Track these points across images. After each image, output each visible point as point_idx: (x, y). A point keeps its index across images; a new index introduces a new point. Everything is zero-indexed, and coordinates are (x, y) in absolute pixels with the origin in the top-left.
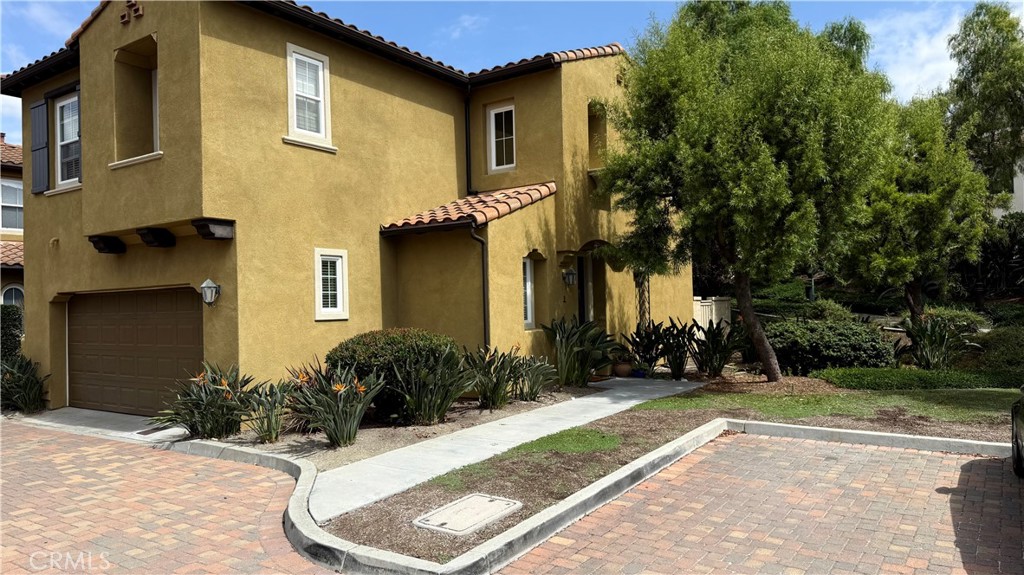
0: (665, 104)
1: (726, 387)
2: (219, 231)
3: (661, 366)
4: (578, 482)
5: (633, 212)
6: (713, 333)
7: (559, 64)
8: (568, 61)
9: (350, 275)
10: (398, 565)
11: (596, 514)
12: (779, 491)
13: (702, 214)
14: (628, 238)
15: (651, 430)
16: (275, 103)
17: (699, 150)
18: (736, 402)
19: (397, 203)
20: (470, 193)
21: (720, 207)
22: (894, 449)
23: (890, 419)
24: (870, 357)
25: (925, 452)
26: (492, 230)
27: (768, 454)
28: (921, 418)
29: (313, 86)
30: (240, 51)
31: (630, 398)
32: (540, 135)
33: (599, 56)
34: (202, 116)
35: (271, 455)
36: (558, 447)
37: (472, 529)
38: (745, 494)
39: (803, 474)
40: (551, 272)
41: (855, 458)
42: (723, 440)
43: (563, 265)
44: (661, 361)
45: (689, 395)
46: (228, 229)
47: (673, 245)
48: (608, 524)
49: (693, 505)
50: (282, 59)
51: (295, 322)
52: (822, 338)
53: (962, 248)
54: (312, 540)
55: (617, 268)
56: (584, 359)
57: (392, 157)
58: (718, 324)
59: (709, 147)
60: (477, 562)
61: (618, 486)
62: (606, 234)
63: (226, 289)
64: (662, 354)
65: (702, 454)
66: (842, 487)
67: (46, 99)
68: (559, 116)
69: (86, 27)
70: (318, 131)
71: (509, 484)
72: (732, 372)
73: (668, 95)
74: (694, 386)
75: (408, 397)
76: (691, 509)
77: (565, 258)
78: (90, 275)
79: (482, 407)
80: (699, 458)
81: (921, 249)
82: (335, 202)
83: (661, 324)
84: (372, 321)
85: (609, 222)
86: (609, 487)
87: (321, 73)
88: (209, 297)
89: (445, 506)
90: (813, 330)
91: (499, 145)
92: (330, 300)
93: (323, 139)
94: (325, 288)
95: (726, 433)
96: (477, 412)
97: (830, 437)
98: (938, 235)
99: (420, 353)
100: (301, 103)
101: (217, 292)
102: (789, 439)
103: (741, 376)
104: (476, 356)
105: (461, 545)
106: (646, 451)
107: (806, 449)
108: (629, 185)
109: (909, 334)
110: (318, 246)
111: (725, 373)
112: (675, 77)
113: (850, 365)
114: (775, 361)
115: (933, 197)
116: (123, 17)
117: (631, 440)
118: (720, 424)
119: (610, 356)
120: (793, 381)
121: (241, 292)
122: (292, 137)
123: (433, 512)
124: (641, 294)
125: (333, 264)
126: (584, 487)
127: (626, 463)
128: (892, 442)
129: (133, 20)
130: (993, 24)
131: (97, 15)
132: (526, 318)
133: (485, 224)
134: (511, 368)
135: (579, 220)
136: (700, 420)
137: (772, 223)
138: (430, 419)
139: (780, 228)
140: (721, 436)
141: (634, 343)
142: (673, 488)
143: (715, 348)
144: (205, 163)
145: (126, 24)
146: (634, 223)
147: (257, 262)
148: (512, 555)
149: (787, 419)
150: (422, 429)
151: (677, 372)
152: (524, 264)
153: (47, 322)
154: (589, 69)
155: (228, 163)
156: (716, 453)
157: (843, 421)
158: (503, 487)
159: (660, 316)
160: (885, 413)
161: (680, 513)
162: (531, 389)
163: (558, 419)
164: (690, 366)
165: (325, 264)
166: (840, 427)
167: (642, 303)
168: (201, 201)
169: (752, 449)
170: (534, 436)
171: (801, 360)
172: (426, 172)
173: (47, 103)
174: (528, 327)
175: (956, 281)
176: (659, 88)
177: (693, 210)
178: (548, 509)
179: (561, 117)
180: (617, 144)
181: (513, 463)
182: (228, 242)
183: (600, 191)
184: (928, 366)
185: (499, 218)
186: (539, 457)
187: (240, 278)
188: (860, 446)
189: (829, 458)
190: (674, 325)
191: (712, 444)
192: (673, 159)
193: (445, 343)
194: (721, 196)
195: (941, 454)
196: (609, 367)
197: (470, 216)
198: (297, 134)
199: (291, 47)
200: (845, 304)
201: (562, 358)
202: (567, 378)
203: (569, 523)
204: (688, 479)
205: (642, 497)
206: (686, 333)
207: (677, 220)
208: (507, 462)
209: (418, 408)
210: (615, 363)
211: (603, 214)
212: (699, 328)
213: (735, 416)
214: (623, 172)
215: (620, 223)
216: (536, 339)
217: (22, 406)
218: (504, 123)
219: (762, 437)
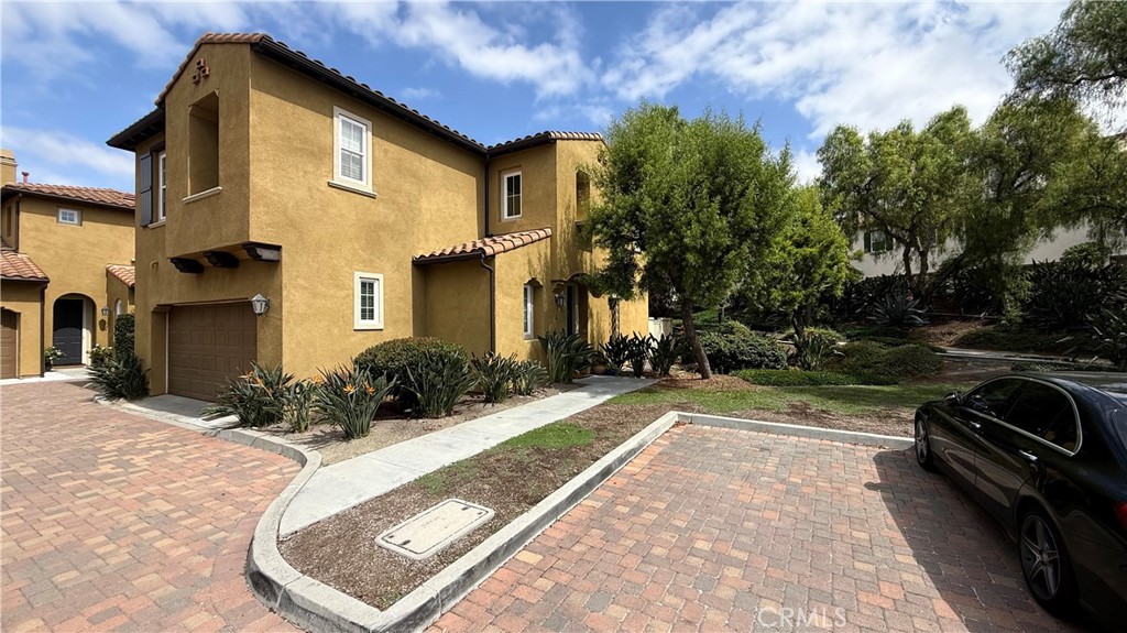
0: (633, 169)
1: (673, 384)
2: (266, 254)
3: (627, 366)
4: (553, 482)
5: (608, 251)
6: (664, 343)
7: (555, 140)
8: (562, 139)
9: (385, 295)
10: (330, 613)
11: (567, 518)
12: (730, 486)
13: (660, 253)
14: (606, 270)
15: (619, 424)
16: (323, 154)
17: (659, 202)
18: (682, 398)
19: (427, 240)
20: (487, 236)
21: (675, 248)
22: (812, 440)
23: (801, 413)
24: (771, 361)
25: (837, 444)
26: (498, 260)
27: (713, 445)
28: (823, 411)
29: (358, 144)
30: (289, 107)
31: (605, 393)
32: (540, 193)
33: (585, 139)
34: (251, 156)
35: (291, 446)
36: (539, 443)
37: (434, 550)
38: (701, 490)
39: (746, 466)
40: (545, 295)
41: (785, 449)
42: (675, 430)
43: (556, 291)
44: (627, 363)
45: (648, 391)
46: (275, 253)
47: (638, 278)
48: (577, 532)
49: (657, 504)
50: (329, 120)
51: (336, 331)
52: (738, 348)
53: (832, 287)
54: (257, 567)
55: (597, 295)
56: (570, 362)
57: (424, 204)
58: (668, 337)
59: (666, 201)
60: (425, 605)
61: (589, 485)
62: (589, 269)
63: (274, 302)
64: (627, 358)
65: (660, 445)
66: (783, 481)
67: (151, 152)
68: (554, 180)
69: (170, 88)
70: (361, 179)
71: (487, 487)
72: (676, 371)
73: (635, 163)
74: (651, 382)
75: (419, 395)
76: (655, 510)
77: (557, 286)
78: (179, 289)
79: (487, 401)
80: (658, 450)
81: (805, 287)
82: (374, 238)
83: (627, 337)
84: (405, 331)
85: (591, 260)
86: (581, 488)
87: (364, 134)
88: (258, 308)
89: (418, 515)
90: (731, 342)
91: (510, 200)
92: (368, 313)
93: (366, 185)
94: (363, 304)
95: (677, 424)
96: (482, 405)
97: (759, 429)
98: (818, 278)
99: (431, 359)
100: (347, 156)
101: (267, 305)
102: (727, 430)
103: (683, 375)
104: (482, 361)
105: (417, 573)
106: (616, 445)
107: (743, 440)
108: (605, 229)
109: (796, 345)
110: (359, 270)
111: (672, 372)
112: (642, 148)
113: (759, 366)
114: (707, 364)
115: (815, 250)
116: (195, 78)
117: (603, 434)
118: (672, 416)
119: (590, 360)
120: (721, 378)
121: (286, 305)
122: (335, 182)
123: (404, 523)
124: (614, 315)
125: (371, 285)
126: (558, 488)
127: (598, 459)
128: (810, 434)
129: (202, 79)
130: (847, 140)
131: (177, 78)
132: (526, 330)
133: (493, 256)
134: (510, 370)
135: (569, 256)
136: (657, 413)
137: (714, 261)
138: (438, 412)
139: (719, 264)
140: (673, 426)
141: (608, 350)
142: (638, 483)
143: (666, 354)
144: (252, 196)
145: (197, 83)
146: (609, 260)
147: (301, 281)
148: (470, 585)
149: (723, 412)
150: (429, 421)
151: (638, 372)
152: (526, 290)
153: (150, 328)
154: (578, 147)
155: (275, 198)
156: (672, 443)
157: (767, 415)
158: (480, 491)
159: (627, 331)
160: (794, 406)
161: (645, 515)
162: (527, 385)
163: (546, 412)
164: (647, 366)
165: (363, 285)
166: (765, 420)
167: (614, 322)
168: (248, 228)
169: (699, 439)
170: (522, 431)
171: (725, 362)
172: (453, 218)
173: (151, 155)
174: (527, 338)
175: (825, 309)
176: (629, 157)
177: (654, 249)
178: (520, 518)
179: (556, 180)
180: (597, 198)
181: (498, 460)
182: (275, 264)
183: (584, 233)
184: (809, 368)
185: (504, 252)
186: (522, 454)
187: (284, 293)
188: (785, 437)
189: (762, 449)
190: (636, 338)
191: (667, 434)
192: (638, 209)
193: (453, 349)
194: (676, 239)
195: (849, 446)
196: (589, 368)
197: (481, 249)
198: (339, 179)
199: (337, 110)
200: (747, 324)
201: (553, 362)
202: (557, 377)
203: (539, 532)
204: (650, 472)
205: (610, 495)
206: (644, 343)
207: (641, 260)
208: (492, 460)
209: (428, 404)
210: (594, 365)
211: (587, 255)
212: (654, 340)
213: (684, 409)
214: (603, 219)
215: (599, 258)
216: (534, 348)
217: (125, 393)
218: (514, 185)
219: (705, 427)
